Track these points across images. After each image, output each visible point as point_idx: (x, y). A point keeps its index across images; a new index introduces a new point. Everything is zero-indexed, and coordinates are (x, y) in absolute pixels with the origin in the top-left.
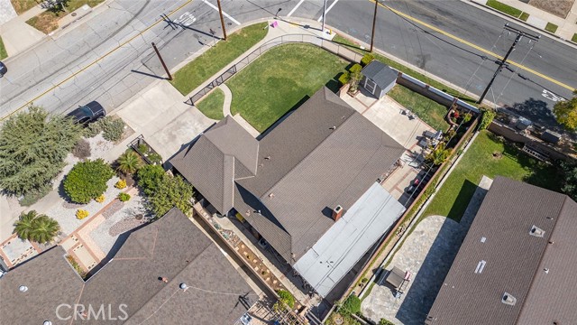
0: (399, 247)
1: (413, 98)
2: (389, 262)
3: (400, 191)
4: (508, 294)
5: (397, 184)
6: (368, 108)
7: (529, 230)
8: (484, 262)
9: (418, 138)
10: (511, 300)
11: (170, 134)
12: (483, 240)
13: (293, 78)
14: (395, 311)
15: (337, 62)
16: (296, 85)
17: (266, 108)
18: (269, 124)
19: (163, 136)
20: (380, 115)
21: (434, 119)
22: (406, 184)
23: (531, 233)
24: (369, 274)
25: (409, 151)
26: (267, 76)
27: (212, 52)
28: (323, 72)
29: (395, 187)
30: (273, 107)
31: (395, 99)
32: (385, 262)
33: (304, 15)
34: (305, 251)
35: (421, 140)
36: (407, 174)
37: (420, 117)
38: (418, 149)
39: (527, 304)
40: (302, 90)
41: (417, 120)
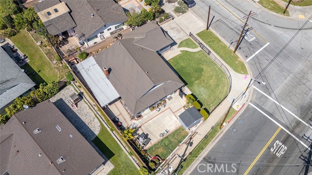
0: (90, 108)
1: (176, 141)
2: (85, 102)
3: (118, 116)
4: (39, 132)
5: (122, 115)
6: (174, 113)
7: (64, 157)
8: (60, 131)
9: (147, 135)
10: (36, 131)
11: (174, 28)
12: (71, 136)
13: (201, 79)
14: (64, 99)
15: (211, 105)
16: (196, 80)
17: (182, 64)
18: (172, 65)
19: (174, 25)
20: (167, 118)
21: (158, 148)
22: (121, 120)
23: (62, 157)
24: (82, 90)
25: (140, 127)
26: (204, 68)
27: (225, 47)
28: (204, 96)
29: (121, 114)
30: (183, 68)
31: (177, 130)
32: (86, 100)
33: (255, 96)
34: (96, 61)
35: (146, 136)
36: (126, 122)
37: (162, 140)
38: (140, 132)
39: (30, 137)
40: (192, 83)
41: (160, 138)
